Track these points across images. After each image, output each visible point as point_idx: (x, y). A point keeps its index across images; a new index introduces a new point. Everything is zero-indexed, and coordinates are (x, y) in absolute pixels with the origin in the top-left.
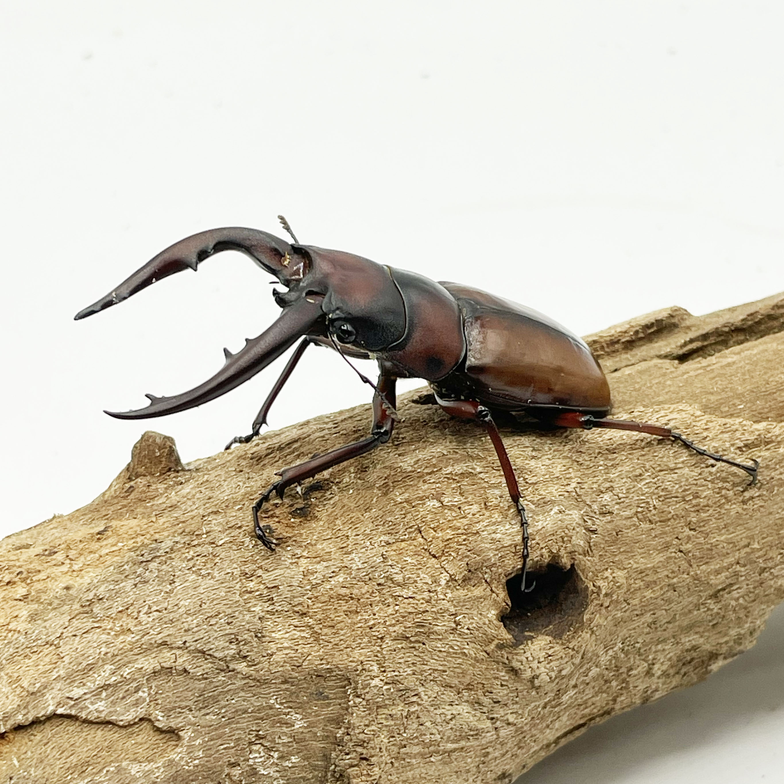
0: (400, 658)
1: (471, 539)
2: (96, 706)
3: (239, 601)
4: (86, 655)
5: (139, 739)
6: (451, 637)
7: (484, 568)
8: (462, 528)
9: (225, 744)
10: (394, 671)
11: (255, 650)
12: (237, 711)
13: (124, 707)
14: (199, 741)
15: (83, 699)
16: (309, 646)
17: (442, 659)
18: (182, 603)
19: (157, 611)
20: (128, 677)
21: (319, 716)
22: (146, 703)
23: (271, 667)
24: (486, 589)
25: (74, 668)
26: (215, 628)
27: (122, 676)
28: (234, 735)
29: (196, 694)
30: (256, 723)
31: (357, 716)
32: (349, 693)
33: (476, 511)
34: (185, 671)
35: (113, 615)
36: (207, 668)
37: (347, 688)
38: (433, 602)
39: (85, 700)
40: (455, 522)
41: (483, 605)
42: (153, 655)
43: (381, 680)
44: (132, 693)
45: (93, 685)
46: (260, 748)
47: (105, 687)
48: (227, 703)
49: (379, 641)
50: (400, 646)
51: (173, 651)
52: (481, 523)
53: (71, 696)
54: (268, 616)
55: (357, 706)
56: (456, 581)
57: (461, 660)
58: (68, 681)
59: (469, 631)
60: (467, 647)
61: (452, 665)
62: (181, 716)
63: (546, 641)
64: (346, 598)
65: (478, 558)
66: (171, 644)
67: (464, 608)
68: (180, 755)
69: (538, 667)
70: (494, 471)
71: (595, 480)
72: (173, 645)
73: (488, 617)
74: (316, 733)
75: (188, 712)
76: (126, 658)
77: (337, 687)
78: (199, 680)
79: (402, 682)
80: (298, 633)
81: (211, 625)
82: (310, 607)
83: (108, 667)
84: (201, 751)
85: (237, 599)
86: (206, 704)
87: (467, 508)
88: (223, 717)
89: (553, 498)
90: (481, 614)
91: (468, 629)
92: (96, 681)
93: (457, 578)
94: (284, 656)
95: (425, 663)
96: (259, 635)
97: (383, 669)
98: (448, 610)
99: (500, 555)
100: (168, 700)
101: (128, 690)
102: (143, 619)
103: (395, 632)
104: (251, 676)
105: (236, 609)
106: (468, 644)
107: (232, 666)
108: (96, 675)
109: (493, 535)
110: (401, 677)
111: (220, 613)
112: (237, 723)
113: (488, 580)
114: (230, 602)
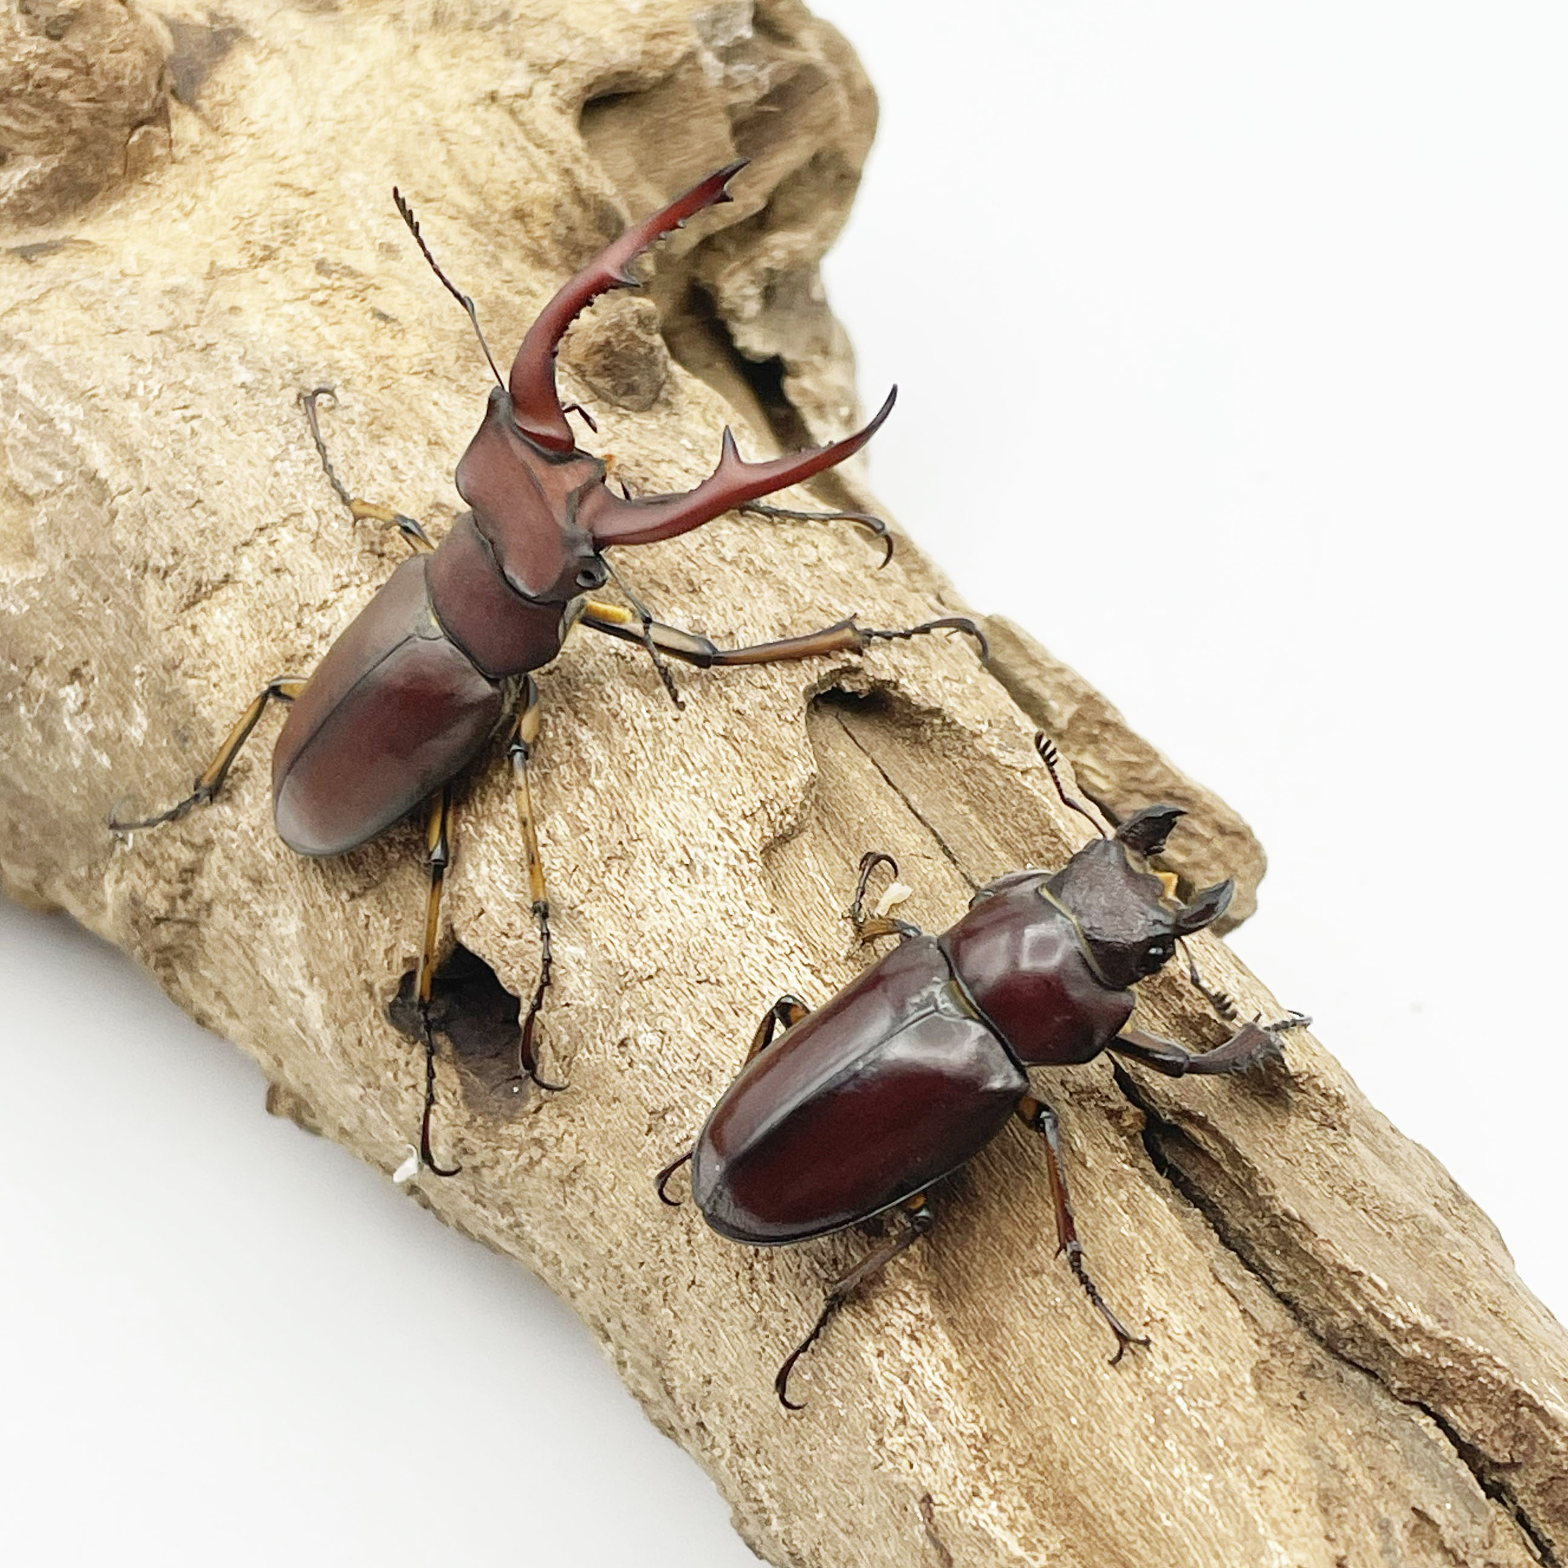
11: (178, 594)
21: (162, 758)
25: (62, 367)
27: (74, 434)
29: (91, 551)
30: (100, 665)
34: (116, 515)
42: (119, 460)
44: (55, 461)
45: (46, 404)
52: (497, 833)
54: (241, 587)
62: (52, 547)
63: (452, 1083)
66: (142, 473)
71: (671, 1001)
72: (140, 476)
75: (62, 554)
86: (85, 573)
89: (594, 936)
92: (52, 405)
101: (57, 455)
107: (147, 575)
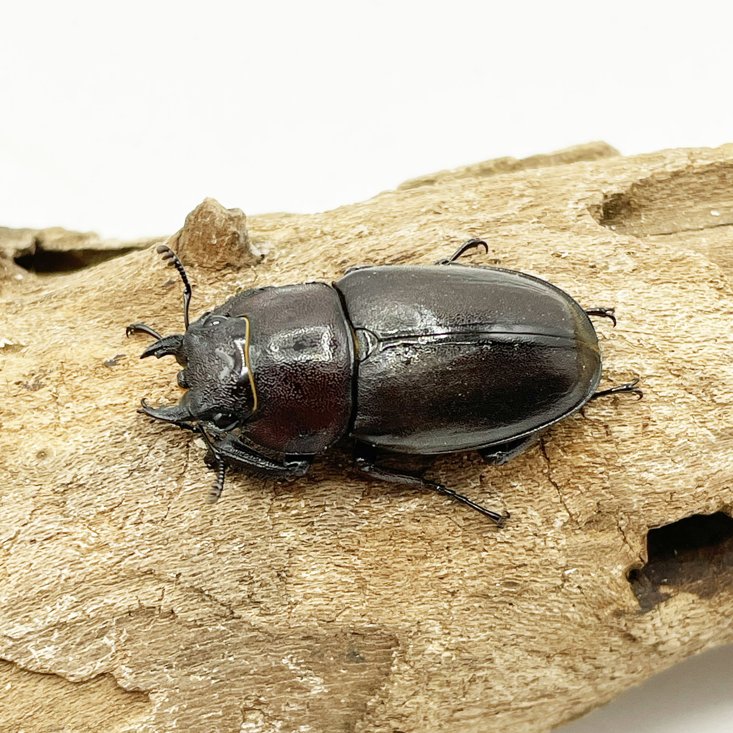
0: (474, 620)
1: (611, 473)
2: (41, 652)
3: (264, 522)
4: (41, 577)
5: (94, 698)
6: (553, 596)
7: (621, 514)
8: (602, 456)
9: (210, 712)
10: (461, 636)
11: (274, 596)
12: (233, 672)
13: (78, 657)
14: (175, 708)
15: (26, 640)
16: (349, 594)
17: (533, 623)
18: (186, 514)
19: (151, 521)
20: (92, 615)
21: (349, 681)
22: (109, 655)
23: (291, 621)
24: (616, 537)
25: (21, 594)
26: (224, 558)
27: (84, 612)
28: (224, 702)
29: (182, 647)
30: (258, 688)
31: (399, 686)
32: (393, 656)
33: (628, 436)
34: (172, 612)
35: (91, 517)
36: (202, 614)
37: (393, 649)
38: (537, 551)
39: (28, 641)
40: (595, 445)
41: (607, 557)
42: (133, 588)
43: (441, 644)
44: (93, 638)
45: (42, 622)
46: (257, 717)
47: (60, 626)
48: (222, 660)
49: (450, 596)
50: (476, 605)
51: (161, 585)
52: (631, 455)
53: (9, 635)
54: (302, 548)
55: (400, 674)
56: (577, 523)
57: (559, 625)
58: (10, 613)
59: (579, 591)
60: (572, 609)
61: (545, 630)
62: (154, 675)
63: (687, 600)
64: (414, 537)
65: (615, 500)
66: (160, 575)
67: (579, 558)
68: (145, 725)
69: (667, 634)
70: (671, 376)
72: (162, 577)
73: (610, 574)
74: (340, 700)
75: (166, 670)
76: (93, 589)
77: (379, 647)
78: (189, 627)
79: (470, 650)
80: (339, 576)
81: (219, 553)
82: (362, 544)
83: (68, 599)
84: (175, 721)
85: (263, 519)
86: (193, 661)
87: (616, 429)
88: (212, 678)
90: (602, 569)
91: (579, 587)
92: (46, 617)
93: (579, 520)
94: (312, 608)
95: (508, 626)
96: (284, 575)
97: (447, 631)
98: (555, 563)
99: (646, 502)
100: (141, 653)
101: (89, 633)
102: (130, 532)
103: (473, 586)
104: (261, 628)
105: (259, 533)
106: (574, 606)
107: (237, 613)
108: (49, 609)
109: (644, 475)
110: (470, 644)
111: (235, 537)
112: (231, 687)
113: (623, 528)
114: (253, 522)
